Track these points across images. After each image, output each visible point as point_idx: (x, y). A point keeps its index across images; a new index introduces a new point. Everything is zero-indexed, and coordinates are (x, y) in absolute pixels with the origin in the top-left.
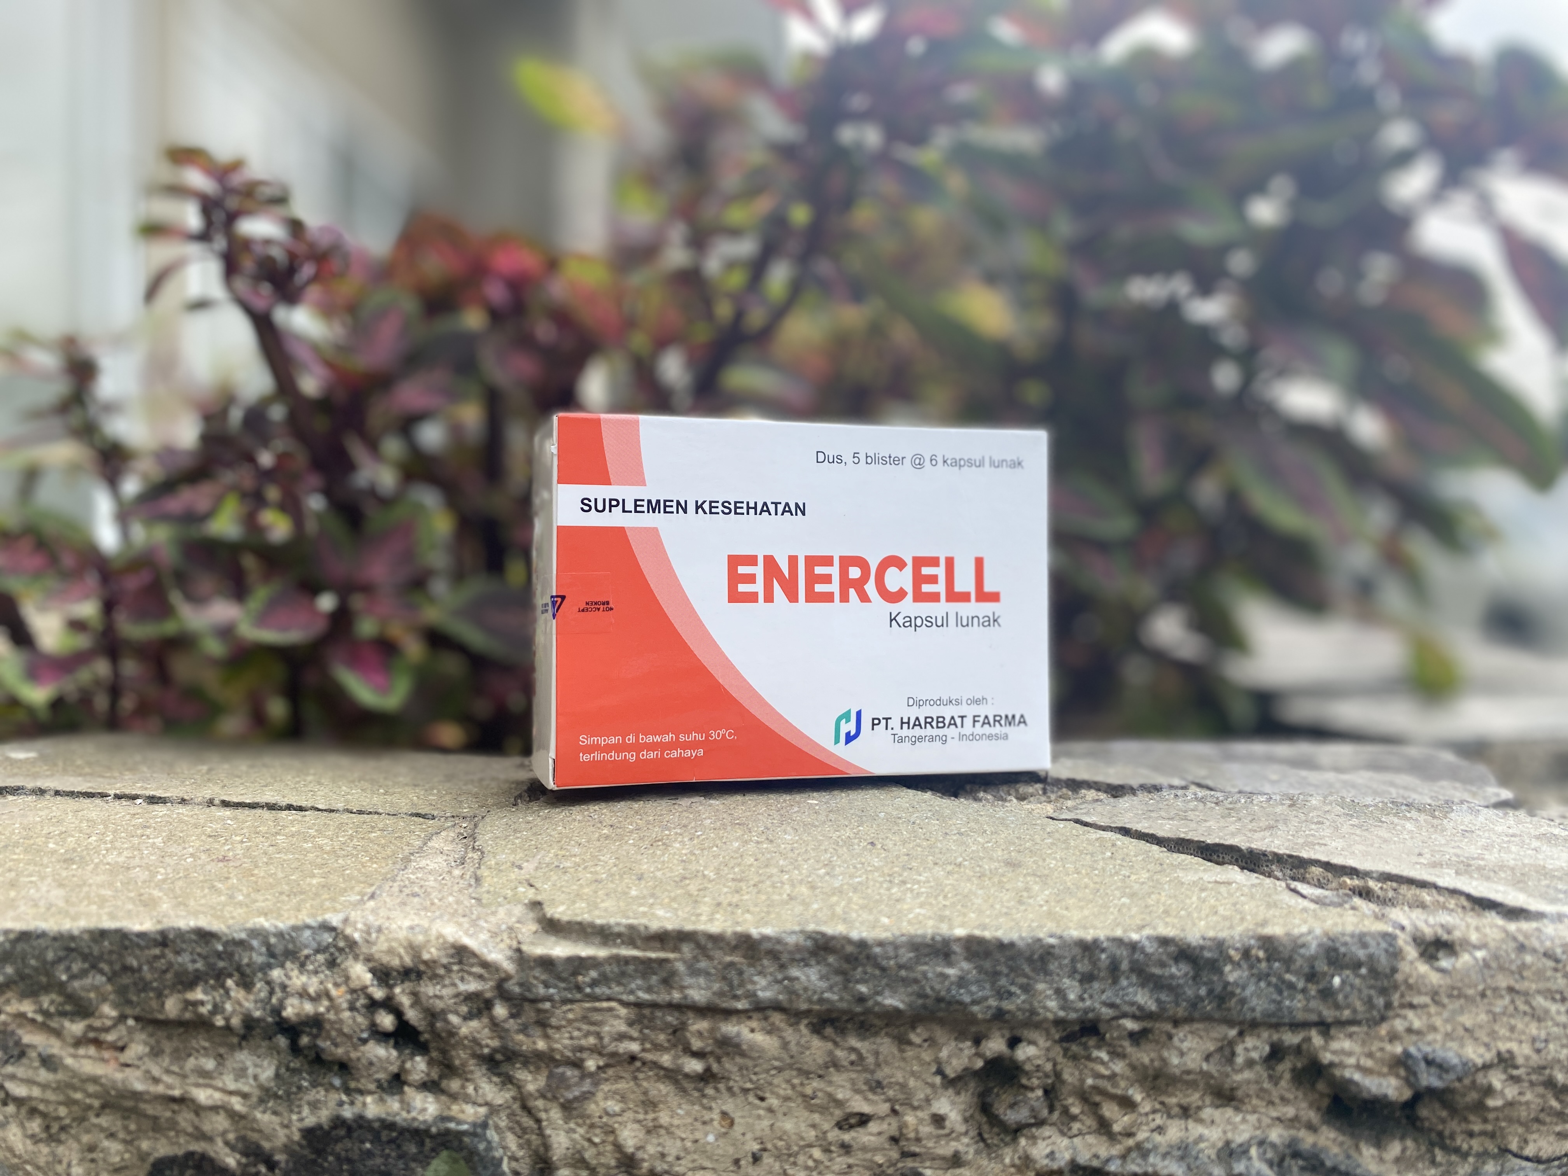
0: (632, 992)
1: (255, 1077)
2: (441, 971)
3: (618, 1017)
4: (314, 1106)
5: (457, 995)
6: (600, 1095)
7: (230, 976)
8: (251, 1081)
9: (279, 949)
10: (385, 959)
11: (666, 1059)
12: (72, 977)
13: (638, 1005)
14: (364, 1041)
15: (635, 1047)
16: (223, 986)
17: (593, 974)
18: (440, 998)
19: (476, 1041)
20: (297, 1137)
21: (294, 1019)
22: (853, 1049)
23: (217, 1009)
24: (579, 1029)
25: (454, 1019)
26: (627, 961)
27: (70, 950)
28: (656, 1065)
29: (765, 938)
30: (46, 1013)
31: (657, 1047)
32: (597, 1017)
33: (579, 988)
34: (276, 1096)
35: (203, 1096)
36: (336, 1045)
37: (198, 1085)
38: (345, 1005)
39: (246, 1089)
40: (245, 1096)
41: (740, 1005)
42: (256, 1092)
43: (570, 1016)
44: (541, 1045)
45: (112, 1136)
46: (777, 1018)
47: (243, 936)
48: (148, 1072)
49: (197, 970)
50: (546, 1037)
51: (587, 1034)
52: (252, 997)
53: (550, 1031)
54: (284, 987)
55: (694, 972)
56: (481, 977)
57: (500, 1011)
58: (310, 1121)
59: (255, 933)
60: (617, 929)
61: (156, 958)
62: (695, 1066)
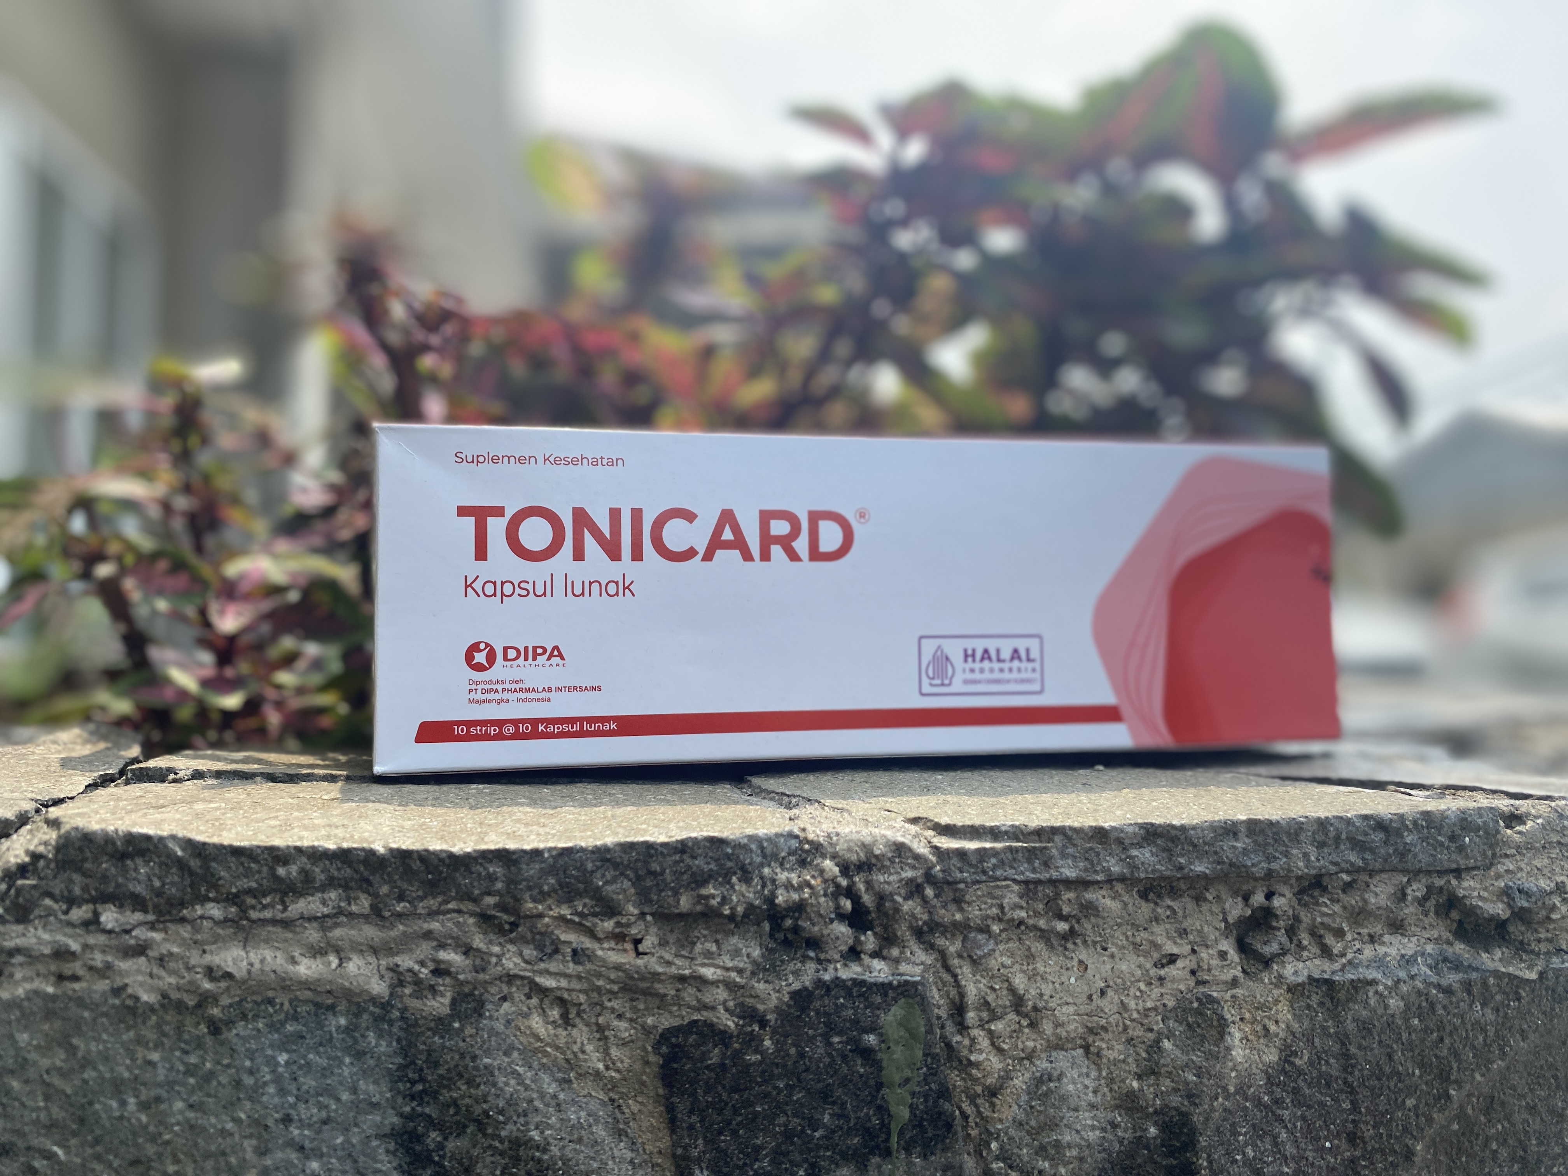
0: (1022, 873)
1: (748, 956)
2: (888, 863)
3: (1013, 891)
4: (796, 973)
5: (901, 880)
6: (997, 953)
7: (735, 873)
8: (745, 958)
9: (768, 851)
10: (847, 855)
11: (1042, 923)
12: (606, 883)
13: (1026, 882)
14: (832, 921)
15: (1023, 914)
16: (729, 883)
17: (994, 861)
18: (888, 883)
19: (913, 916)
20: (786, 999)
21: (783, 905)
22: (1169, 907)
23: (724, 900)
24: (986, 903)
25: (899, 899)
26: (1017, 850)
27: (605, 860)
28: (1035, 928)
29: (1114, 829)
30: (581, 915)
31: (1037, 914)
32: (998, 893)
33: (984, 872)
34: (765, 970)
35: (709, 972)
36: (813, 924)
37: (704, 965)
38: (822, 892)
39: (741, 965)
40: (740, 971)
41: (1100, 877)
42: (749, 967)
43: (979, 893)
44: (958, 917)
45: (620, 1017)
46: (1119, 887)
47: (745, 841)
48: (661, 957)
49: (711, 870)
50: (961, 910)
51: (992, 905)
52: (752, 889)
53: (965, 906)
54: (773, 881)
55: (1064, 856)
56: (914, 867)
57: (929, 892)
58: (797, 986)
59: (751, 838)
60: (1003, 829)
61: (676, 862)
62: (1062, 926)
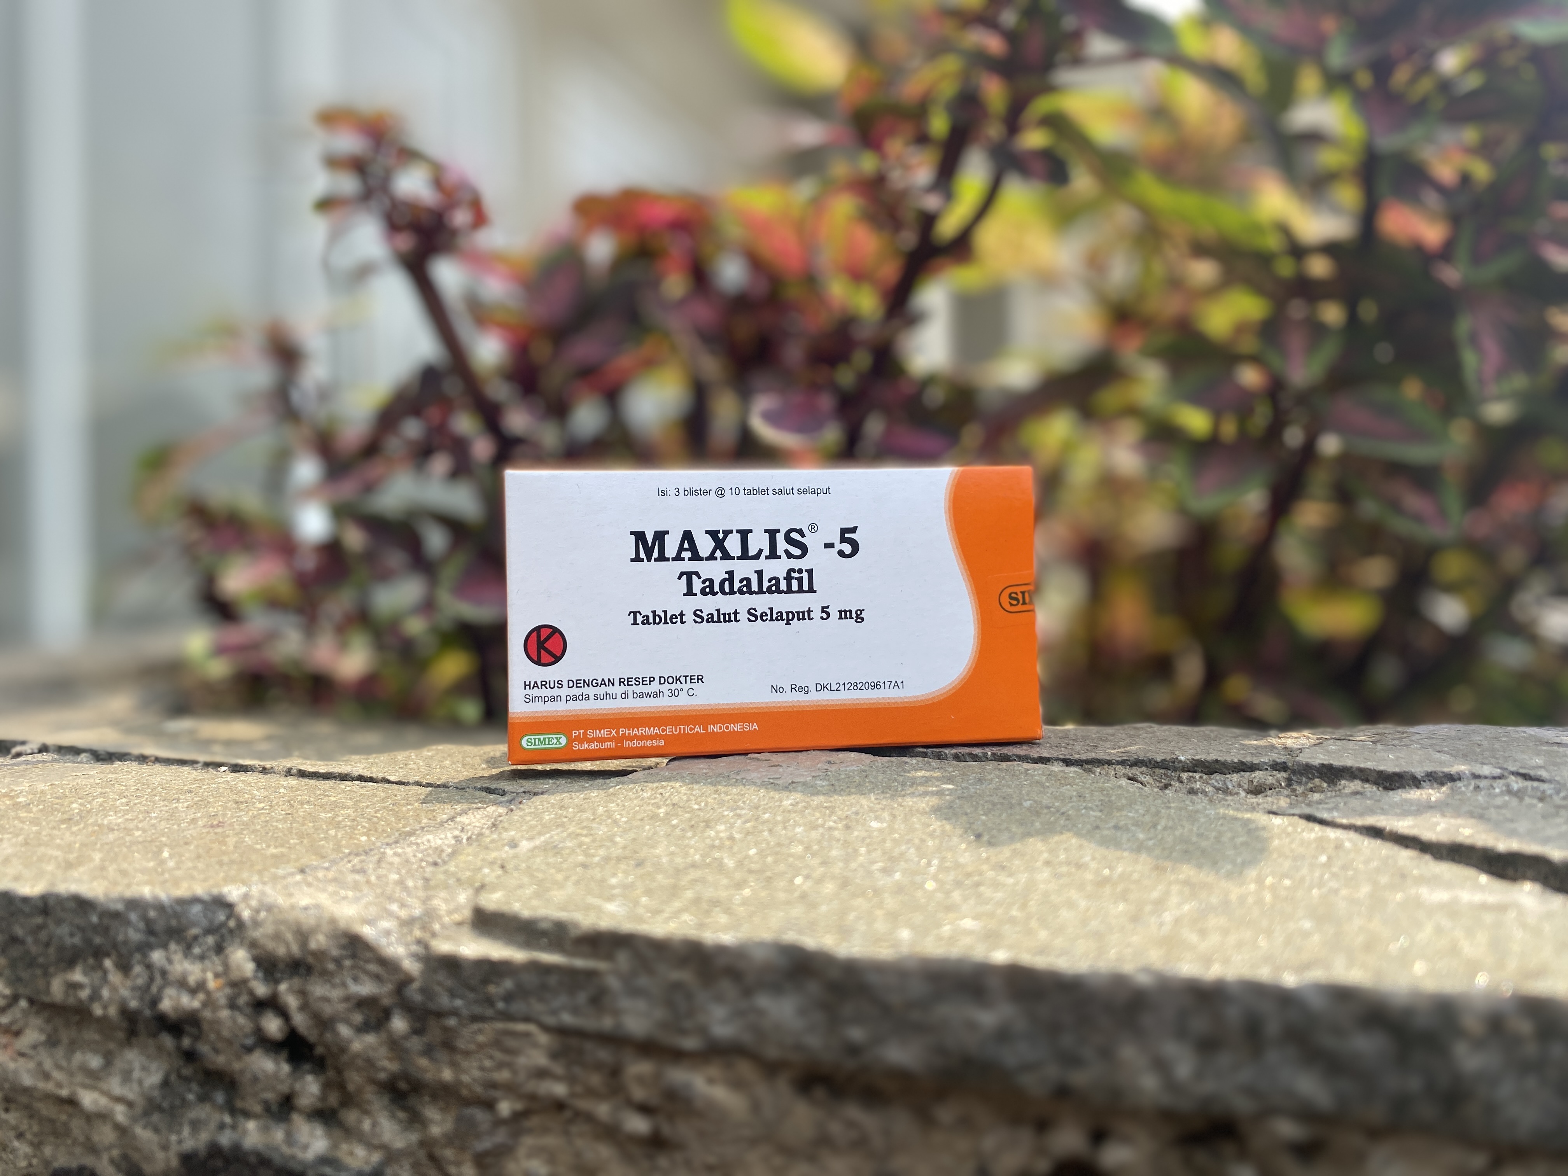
0: (554, 1012)
1: (140, 1082)
2: (331, 966)
3: (535, 1045)
4: (196, 1125)
5: (347, 999)
6: (521, 1152)
7: (108, 955)
8: (135, 1087)
9: (160, 926)
10: (270, 945)
11: (603, 1110)
13: (561, 1031)
14: (249, 1050)
15: (559, 1089)
16: (100, 966)
17: (508, 984)
18: (327, 1000)
19: (370, 1063)
20: (175, 1162)
21: (172, 1014)
23: (95, 994)
24: (491, 1057)
25: (344, 1031)
26: (546, 970)
28: (589, 1118)
29: (722, 950)
31: (591, 1093)
32: (511, 1043)
33: (489, 1001)
34: (159, 1109)
35: (89, 1099)
36: (217, 1051)
37: (85, 1086)
38: (223, 1001)
39: (130, 1096)
40: (130, 1104)
41: (690, 1043)
42: (140, 1103)
43: (481, 1038)
44: (447, 1075)
45: (20, 1136)
46: (745, 1069)
47: (120, 907)
48: (40, 1064)
49: (74, 946)
50: (454, 1065)
51: (500, 1066)
52: (129, 983)
53: (458, 1058)
55: (635, 992)
57: (399, 1024)
58: (189, 1144)
59: (134, 904)
60: (544, 926)
62: (638, 1124)
